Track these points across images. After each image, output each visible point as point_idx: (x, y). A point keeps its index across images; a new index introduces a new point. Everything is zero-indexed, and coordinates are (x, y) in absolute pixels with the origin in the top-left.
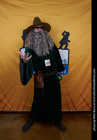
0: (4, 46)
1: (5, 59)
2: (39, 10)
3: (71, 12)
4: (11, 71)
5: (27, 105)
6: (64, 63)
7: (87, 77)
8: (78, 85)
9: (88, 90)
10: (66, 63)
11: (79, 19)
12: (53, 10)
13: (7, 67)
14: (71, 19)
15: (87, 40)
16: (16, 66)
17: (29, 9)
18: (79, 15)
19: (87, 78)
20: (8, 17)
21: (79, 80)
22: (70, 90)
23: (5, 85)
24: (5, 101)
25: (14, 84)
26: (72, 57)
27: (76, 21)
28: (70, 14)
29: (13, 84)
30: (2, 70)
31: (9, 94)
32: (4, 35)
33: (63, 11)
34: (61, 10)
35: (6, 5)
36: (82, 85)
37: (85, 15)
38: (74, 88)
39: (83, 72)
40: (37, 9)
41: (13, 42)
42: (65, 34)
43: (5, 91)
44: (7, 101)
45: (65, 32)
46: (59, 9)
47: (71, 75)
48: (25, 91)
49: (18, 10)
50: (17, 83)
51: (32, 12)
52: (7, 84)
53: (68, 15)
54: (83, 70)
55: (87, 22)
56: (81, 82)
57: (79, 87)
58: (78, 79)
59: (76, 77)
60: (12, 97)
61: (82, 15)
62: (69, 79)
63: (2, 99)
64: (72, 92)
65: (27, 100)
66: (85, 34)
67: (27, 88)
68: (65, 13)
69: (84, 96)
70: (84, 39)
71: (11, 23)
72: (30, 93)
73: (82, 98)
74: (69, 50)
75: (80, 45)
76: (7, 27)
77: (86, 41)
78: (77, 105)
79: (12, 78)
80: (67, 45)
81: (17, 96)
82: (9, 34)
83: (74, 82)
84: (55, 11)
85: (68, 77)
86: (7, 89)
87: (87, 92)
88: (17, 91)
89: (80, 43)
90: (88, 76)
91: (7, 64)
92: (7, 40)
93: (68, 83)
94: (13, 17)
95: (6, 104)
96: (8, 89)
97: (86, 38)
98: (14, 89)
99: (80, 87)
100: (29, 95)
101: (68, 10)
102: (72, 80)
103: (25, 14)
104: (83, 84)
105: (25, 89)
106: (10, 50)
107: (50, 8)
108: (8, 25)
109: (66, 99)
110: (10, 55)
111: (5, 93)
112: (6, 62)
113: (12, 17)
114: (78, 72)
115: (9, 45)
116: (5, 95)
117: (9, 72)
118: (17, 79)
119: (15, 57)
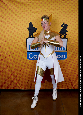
0: (13, 36)
1: (15, 48)
2: (41, 6)
3: (68, 7)
4: (20, 58)
5: (33, 85)
6: (63, 50)
8: (75, 68)
10: (65, 49)
11: (75, 12)
12: (53, 6)
13: (16, 54)
14: (69, 13)
16: (24, 53)
17: (34, 6)
18: (75, 9)
20: (17, 13)
22: (69, 72)
23: (15, 69)
25: (22, 67)
26: (70, 45)
27: (73, 14)
28: (68, 8)
29: (21, 68)
30: (12, 56)
31: (18, 76)
32: (13, 28)
33: (62, 6)
34: (60, 5)
35: (14, 3)
38: (72, 70)
40: (40, 5)
41: (20, 33)
42: (64, 25)
43: (15, 73)
44: (16, 82)
45: (64, 23)
46: (59, 5)
47: (70, 60)
48: (32, 74)
49: (25, 6)
50: (25, 67)
51: (36, 8)
52: (17, 67)
53: (66, 9)
57: (76, 69)
58: (75, 63)
59: (74, 61)
60: (21, 78)
62: (67, 63)
63: (13, 80)
64: (70, 74)
71: (19, 17)
74: (67, 38)
75: (77, 34)
76: (15, 21)
78: (74, 85)
80: (66, 34)
81: (24, 78)
82: (17, 27)
83: (72, 65)
84: (55, 7)
85: (67, 61)
88: (25, 74)
91: (16, 52)
92: (16, 31)
93: (67, 66)
94: (20, 13)
95: (16, 84)
96: (17, 72)
98: (22, 72)
100: (34, 76)
101: (66, 5)
102: (70, 63)
103: (30, 10)
105: (31, 71)
106: (18, 40)
107: (51, 4)
108: (16, 19)
110: (18, 44)
112: (15, 50)
114: (75, 57)
115: (17, 36)
116: (15, 76)
117: (18, 58)
118: (25, 64)
119: (22, 46)
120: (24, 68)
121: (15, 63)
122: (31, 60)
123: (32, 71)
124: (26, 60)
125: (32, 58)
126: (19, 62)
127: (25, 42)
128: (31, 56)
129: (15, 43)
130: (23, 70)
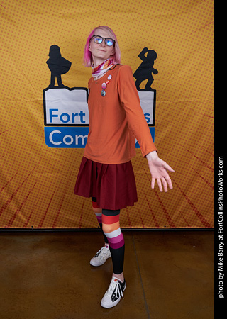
0: (7, 83)
1: (11, 114)
3: (159, 4)
4: (25, 142)
5: (62, 215)
7: (198, 153)
9: (200, 181)
10: (149, 121)
11: (178, 19)
13: (15, 132)
14: (160, 20)
15: (196, 68)
16: (36, 130)
18: (178, 12)
19: (197, 156)
20: (15, 17)
21: (179, 159)
23: (12, 173)
24: (13, 207)
25: (33, 168)
26: (163, 108)
27: (172, 25)
28: (157, 8)
29: (29, 170)
30: (4, 137)
31: (22, 191)
32: (7, 59)
36: (186, 171)
37: (193, 10)
39: (187, 142)
41: (26, 74)
42: (146, 55)
43: (11, 185)
44: (16, 208)
45: (145, 50)
47: (161, 149)
48: (58, 186)
50: (39, 168)
51: (69, 4)
52: (17, 169)
53: (153, 10)
54: (187, 136)
55: (196, 27)
56: (183, 164)
58: (177, 158)
59: (172, 153)
60: (28, 199)
61: (185, 11)
63: (7, 204)
65: (63, 205)
66: (191, 55)
67: (61, 178)
68: (147, 7)
69: (190, 196)
70: (191, 65)
71: (22, 30)
72: (69, 190)
73: (185, 200)
74: (155, 91)
75: (181, 80)
76: (12, 41)
77: (195, 71)
78: (174, 216)
79: (27, 155)
80: (151, 80)
81: (38, 196)
82: (18, 57)
86: (16, 180)
87: (197, 186)
88: (39, 185)
89: (180, 76)
90: (199, 150)
91: (14, 125)
92: (14, 69)
94: (25, 17)
95: (15, 215)
96: (19, 181)
97: (195, 64)
98: (32, 180)
99: (181, 175)
100: (66, 193)
103: (53, 9)
104: (188, 168)
105: (57, 180)
106: (21, 92)
108: (13, 34)
109: (150, 203)
110: (20, 105)
111: (12, 191)
112: (12, 121)
113: (22, 16)
114: (177, 142)
115: (18, 81)
116: (12, 193)
117: (19, 143)
118: (39, 159)
119: (32, 109)
120: (38, 170)
121: (11, 158)
122: (55, 148)
123: (58, 177)
124: (43, 148)
125: (60, 143)
126: (22, 153)
127: (39, 99)
128: (56, 138)
129: (12, 101)
130: (34, 175)
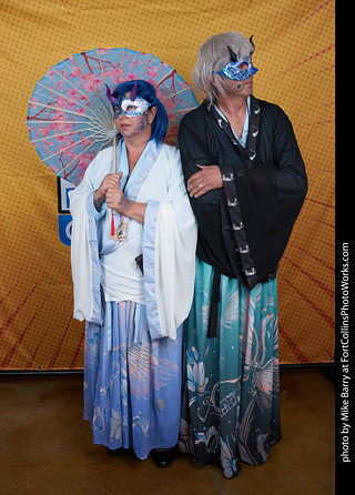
1: (9, 197)
4: (30, 237)
13: (15, 223)
16: (45, 220)
23: (9, 285)
24: (10, 337)
25: (40, 277)
29: (35, 280)
31: (24, 312)
43: (8, 303)
44: (15, 339)
50: (50, 276)
52: (16, 278)
60: (33, 324)
63: (1, 332)
79: (33, 257)
81: (49, 321)
86: (15, 296)
88: (50, 304)
91: (13, 213)
95: (13, 349)
96: (19, 297)
98: (39, 296)
106: (24, 163)
110: (23, 182)
111: (10, 312)
112: (10, 206)
115: (19, 147)
116: (9, 316)
117: (20, 239)
118: (50, 263)
119: (41, 189)
120: (49, 280)
124: (56, 246)
126: (24, 254)
127: (51, 173)
130: (42, 287)
